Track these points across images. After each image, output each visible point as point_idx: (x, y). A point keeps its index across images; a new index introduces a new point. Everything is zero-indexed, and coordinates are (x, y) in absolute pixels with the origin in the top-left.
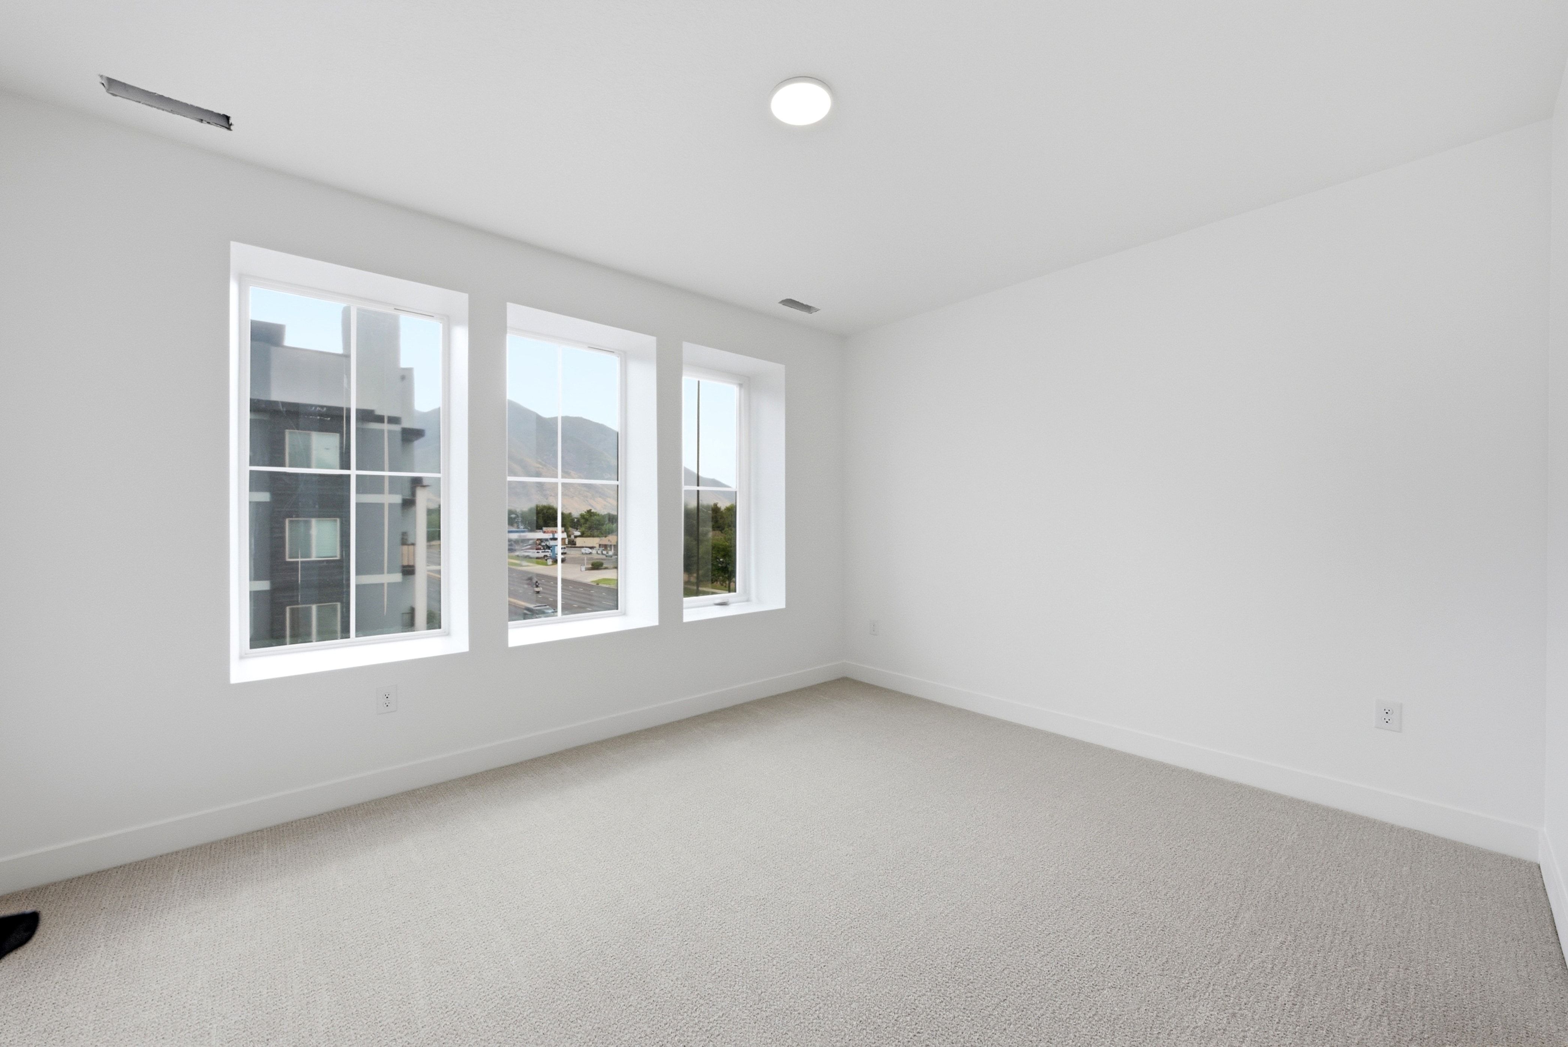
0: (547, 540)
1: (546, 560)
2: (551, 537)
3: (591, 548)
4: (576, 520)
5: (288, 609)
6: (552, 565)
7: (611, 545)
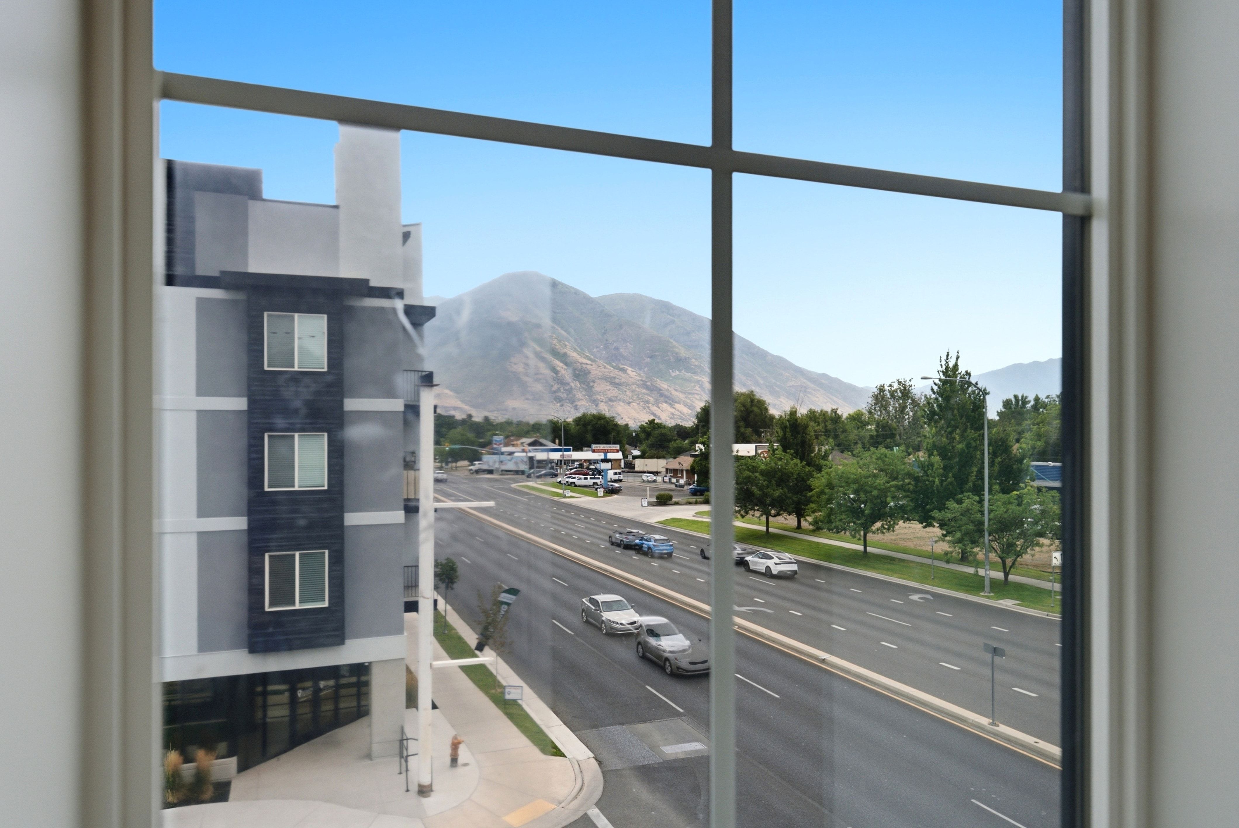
0: (596, 462)
1: (596, 489)
2: (603, 457)
3: (656, 473)
4: (634, 434)
5: (267, 556)
6: (604, 496)
7: (682, 471)
